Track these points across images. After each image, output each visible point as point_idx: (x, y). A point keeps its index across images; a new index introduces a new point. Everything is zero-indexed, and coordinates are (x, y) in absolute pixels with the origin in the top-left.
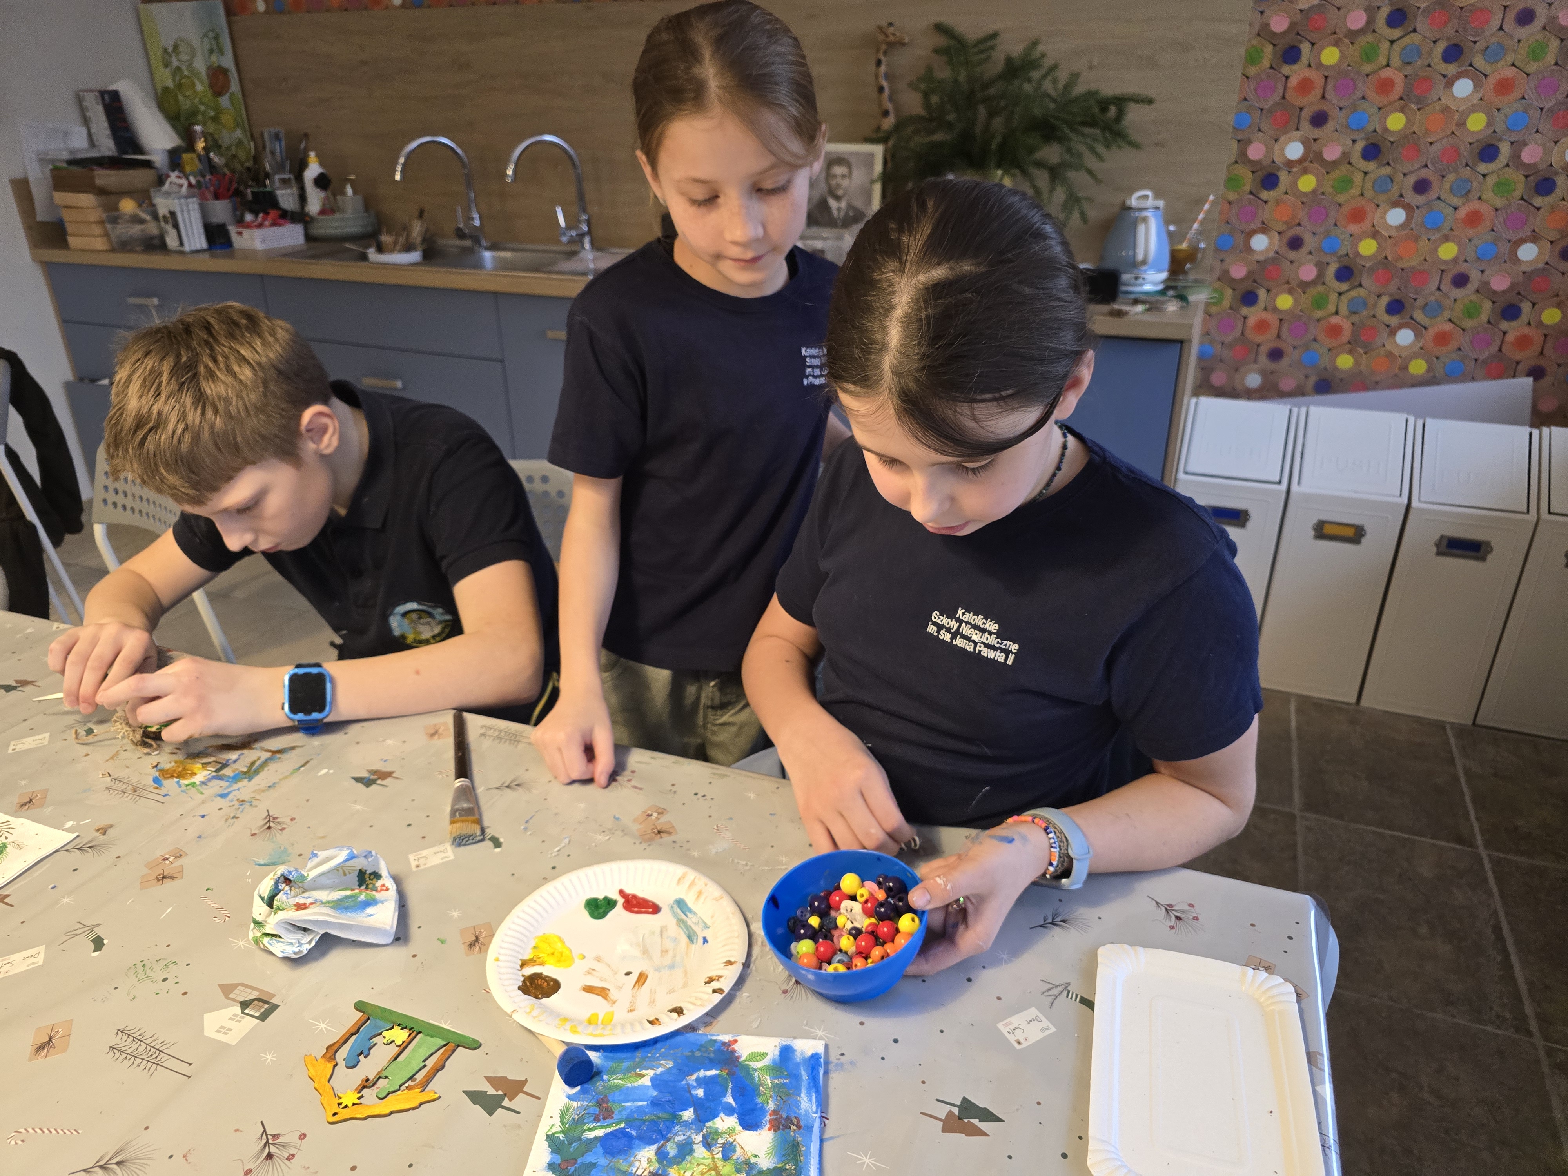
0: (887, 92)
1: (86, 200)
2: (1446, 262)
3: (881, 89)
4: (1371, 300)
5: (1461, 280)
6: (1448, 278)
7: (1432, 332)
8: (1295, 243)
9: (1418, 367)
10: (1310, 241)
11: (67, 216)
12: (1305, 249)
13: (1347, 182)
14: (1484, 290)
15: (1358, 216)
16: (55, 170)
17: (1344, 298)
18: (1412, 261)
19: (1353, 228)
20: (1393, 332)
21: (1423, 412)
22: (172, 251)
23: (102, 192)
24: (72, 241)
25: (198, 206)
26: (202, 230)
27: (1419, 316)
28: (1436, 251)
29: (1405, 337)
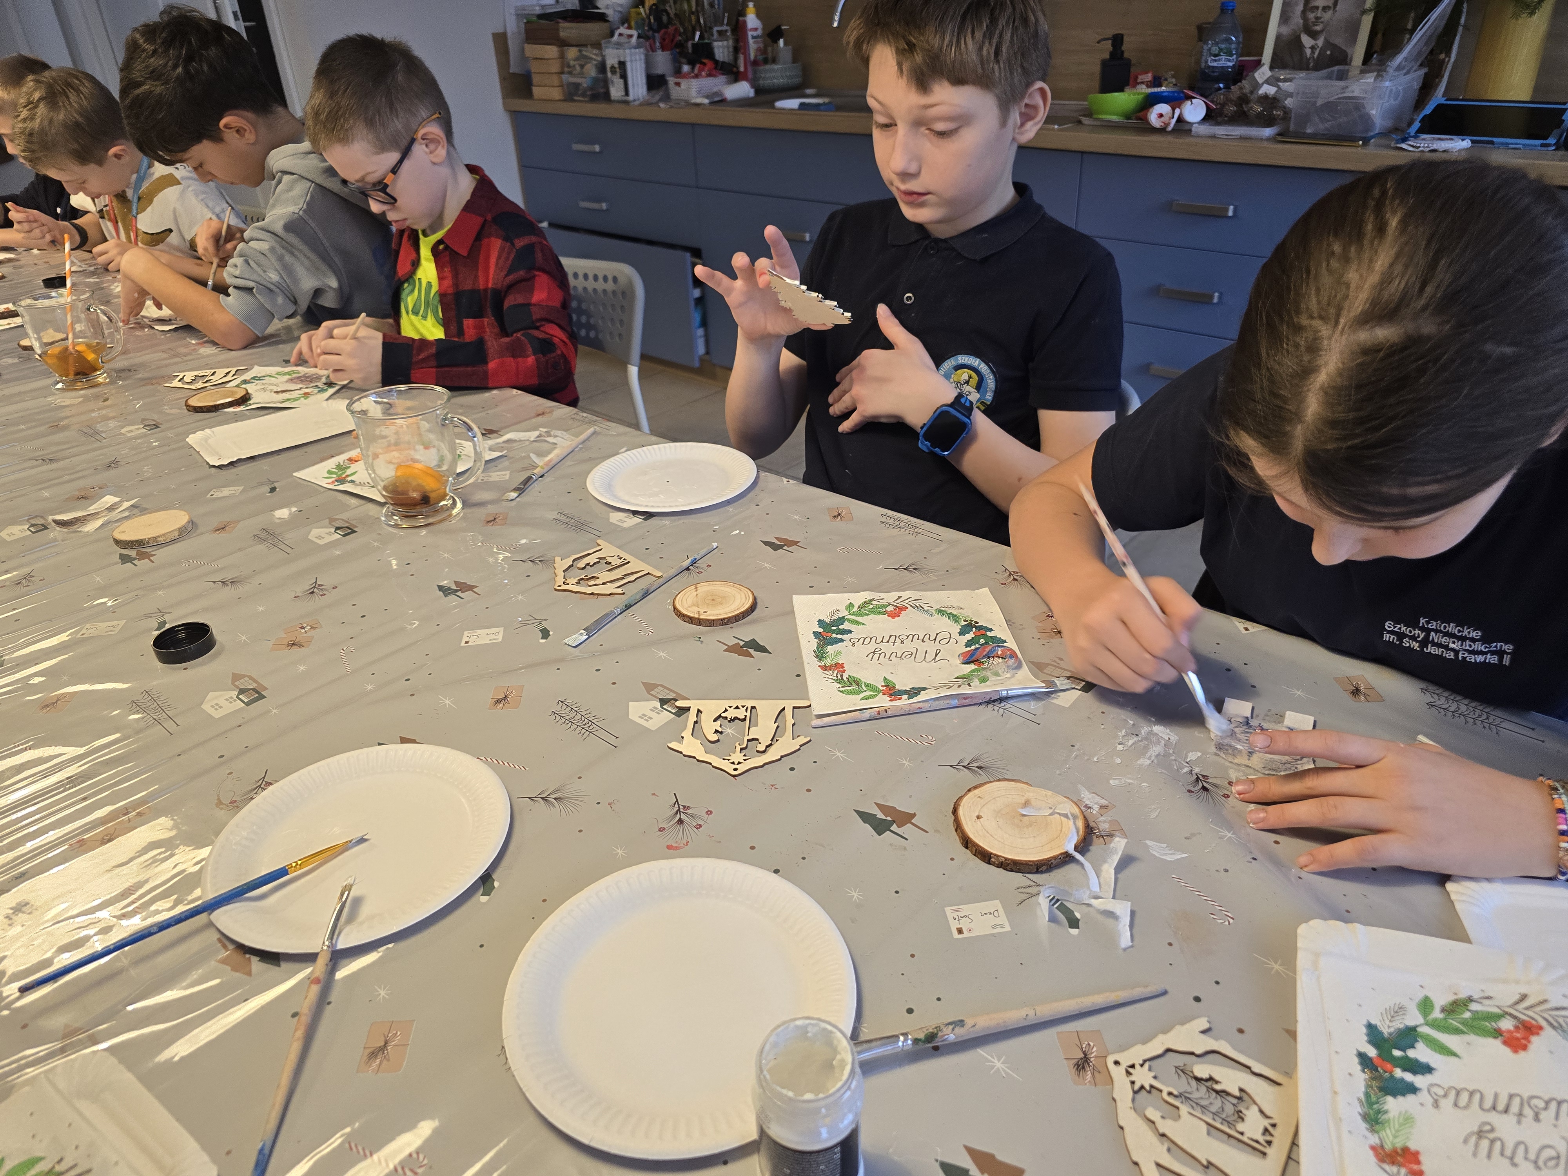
1: (551, 51)
11: (534, 67)
16: (528, 22)
22: (614, 101)
23: (563, 44)
24: (536, 91)
25: (643, 57)
26: (644, 81)
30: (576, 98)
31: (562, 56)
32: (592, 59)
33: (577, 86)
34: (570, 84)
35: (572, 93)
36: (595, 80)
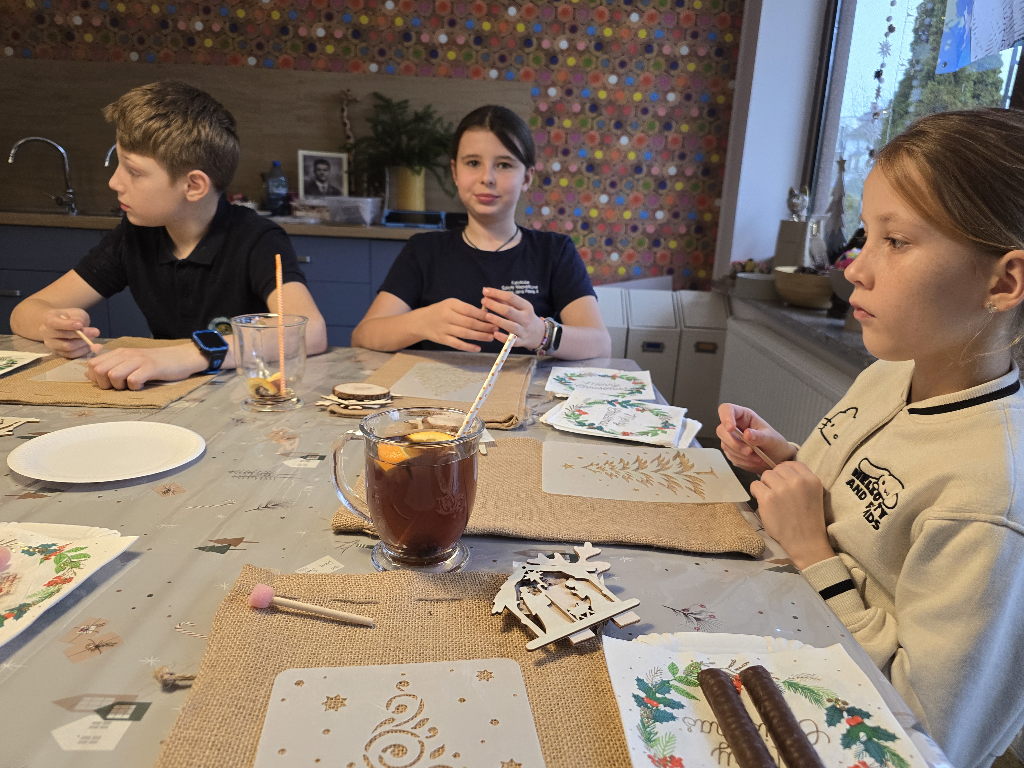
0: (348, 126)
2: (627, 220)
3: (345, 124)
4: (598, 239)
5: (635, 229)
6: (629, 228)
7: (626, 253)
8: (562, 211)
9: (622, 271)
10: (568, 211)
12: (567, 214)
13: (580, 183)
14: (644, 233)
15: (588, 198)
17: (587, 238)
18: (613, 220)
19: (586, 204)
20: (609, 254)
21: (628, 288)
27: (619, 246)
28: (622, 215)
29: (615, 257)
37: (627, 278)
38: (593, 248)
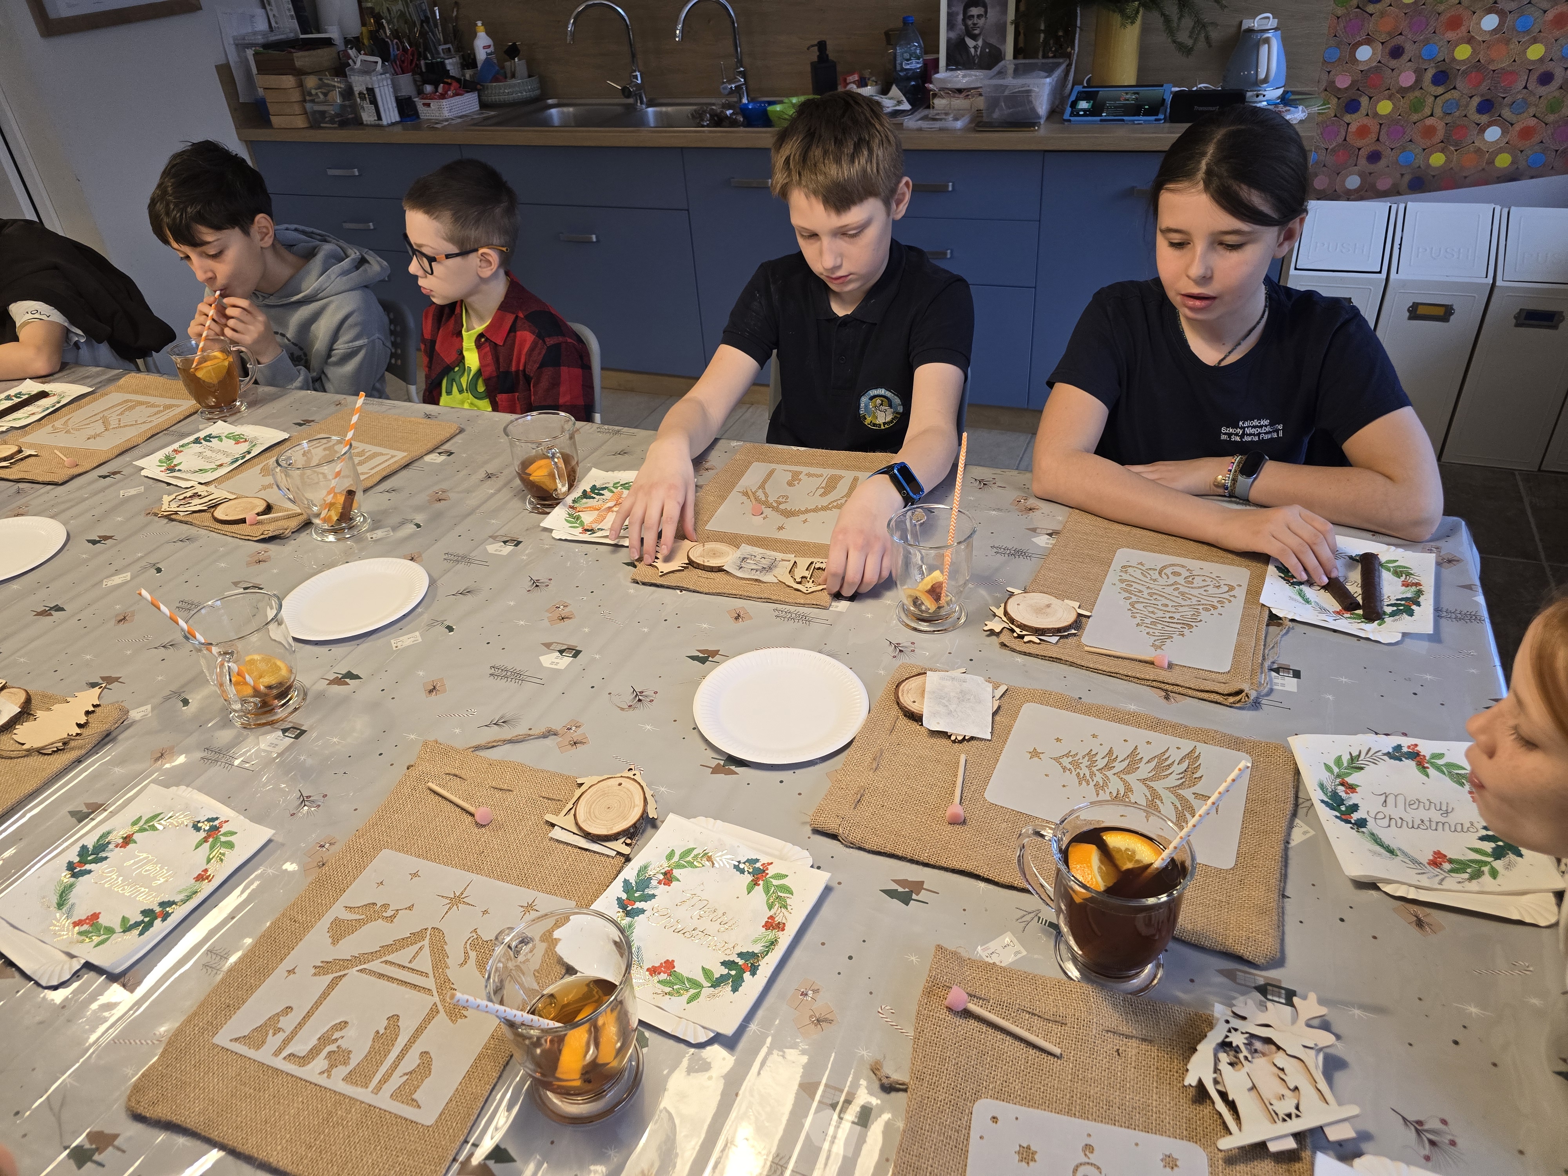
1: (288, 81)
2: (1533, 62)
4: (1463, 102)
5: (1546, 79)
6: (1534, 77)
7: (1518, 127)
8: (1396, 52)
9: (1503, 161)
10: (1410, 50)
11: (268, 97)
12: (1405, 57)
15: (1455, 23)
16: (256, 52)
17: (1439, 101)
18: (1504, 64)
19: (1450, 35)
20: (1482, 130)
21: (1508, 203)
22: (367, 125)
23: (299, 73)
24: (275, 120)
25: (389, 82)
26: (395, 105)
27: (1506, 113)
28: (1524, 52)
29: (1493, 134)
30: (322, 125)
31: (301, 85)
32: (334, 86)
33: (323, 113)
34: (315, 112)
35: (316, 121)
36: (343, 107)
37: (1511, 176)
38: (1448, 119)
